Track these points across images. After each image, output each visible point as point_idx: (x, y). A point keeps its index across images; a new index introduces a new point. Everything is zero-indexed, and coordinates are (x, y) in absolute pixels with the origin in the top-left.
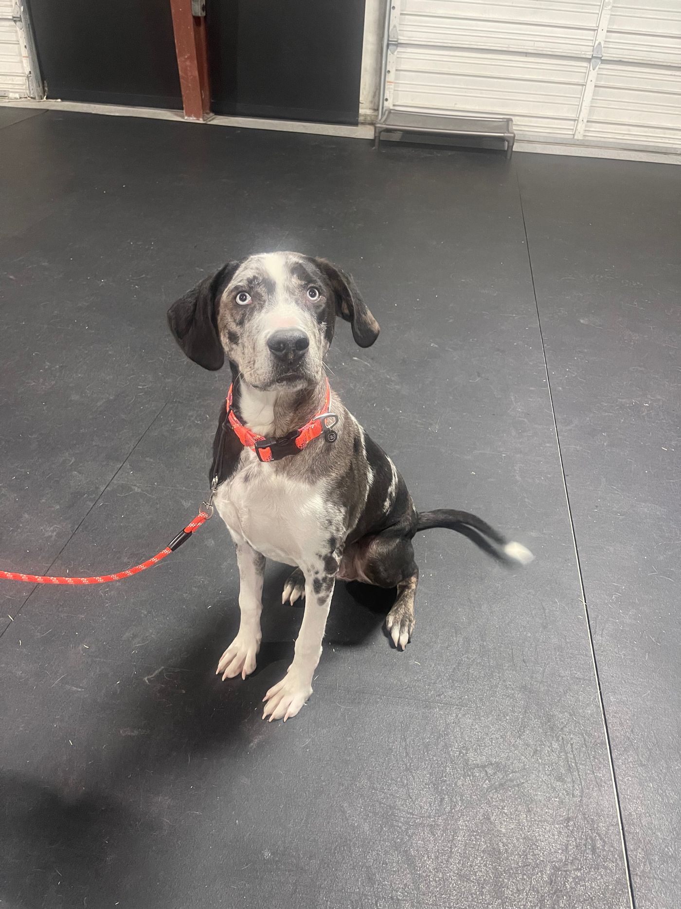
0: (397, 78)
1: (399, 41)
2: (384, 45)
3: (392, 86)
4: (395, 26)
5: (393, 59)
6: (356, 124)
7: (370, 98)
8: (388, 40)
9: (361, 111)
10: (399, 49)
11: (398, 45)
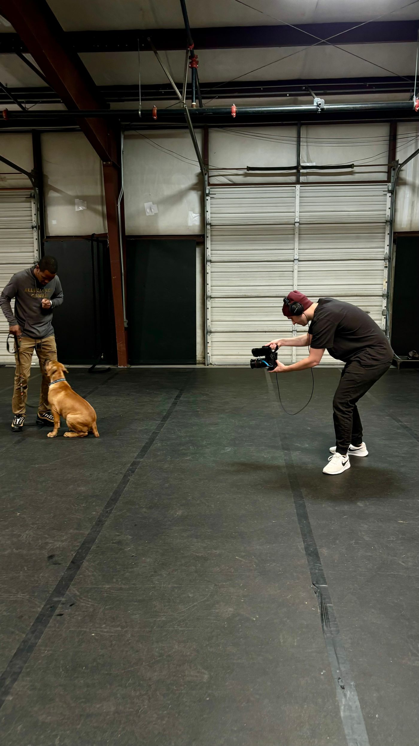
0: (212, 344)
1: (212, 331)
2: (205, 332)
3: (210, 348)
4: (209, 326)
5: (209, 338)
6: (195, 364)
7: (200, 354)
8: (207, 331)
9: (197, 359)
10: (212, 334)
11: (211, 332)
